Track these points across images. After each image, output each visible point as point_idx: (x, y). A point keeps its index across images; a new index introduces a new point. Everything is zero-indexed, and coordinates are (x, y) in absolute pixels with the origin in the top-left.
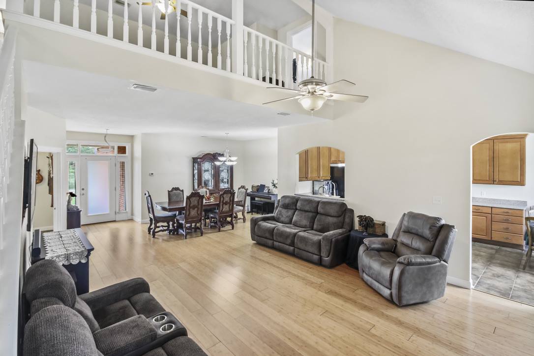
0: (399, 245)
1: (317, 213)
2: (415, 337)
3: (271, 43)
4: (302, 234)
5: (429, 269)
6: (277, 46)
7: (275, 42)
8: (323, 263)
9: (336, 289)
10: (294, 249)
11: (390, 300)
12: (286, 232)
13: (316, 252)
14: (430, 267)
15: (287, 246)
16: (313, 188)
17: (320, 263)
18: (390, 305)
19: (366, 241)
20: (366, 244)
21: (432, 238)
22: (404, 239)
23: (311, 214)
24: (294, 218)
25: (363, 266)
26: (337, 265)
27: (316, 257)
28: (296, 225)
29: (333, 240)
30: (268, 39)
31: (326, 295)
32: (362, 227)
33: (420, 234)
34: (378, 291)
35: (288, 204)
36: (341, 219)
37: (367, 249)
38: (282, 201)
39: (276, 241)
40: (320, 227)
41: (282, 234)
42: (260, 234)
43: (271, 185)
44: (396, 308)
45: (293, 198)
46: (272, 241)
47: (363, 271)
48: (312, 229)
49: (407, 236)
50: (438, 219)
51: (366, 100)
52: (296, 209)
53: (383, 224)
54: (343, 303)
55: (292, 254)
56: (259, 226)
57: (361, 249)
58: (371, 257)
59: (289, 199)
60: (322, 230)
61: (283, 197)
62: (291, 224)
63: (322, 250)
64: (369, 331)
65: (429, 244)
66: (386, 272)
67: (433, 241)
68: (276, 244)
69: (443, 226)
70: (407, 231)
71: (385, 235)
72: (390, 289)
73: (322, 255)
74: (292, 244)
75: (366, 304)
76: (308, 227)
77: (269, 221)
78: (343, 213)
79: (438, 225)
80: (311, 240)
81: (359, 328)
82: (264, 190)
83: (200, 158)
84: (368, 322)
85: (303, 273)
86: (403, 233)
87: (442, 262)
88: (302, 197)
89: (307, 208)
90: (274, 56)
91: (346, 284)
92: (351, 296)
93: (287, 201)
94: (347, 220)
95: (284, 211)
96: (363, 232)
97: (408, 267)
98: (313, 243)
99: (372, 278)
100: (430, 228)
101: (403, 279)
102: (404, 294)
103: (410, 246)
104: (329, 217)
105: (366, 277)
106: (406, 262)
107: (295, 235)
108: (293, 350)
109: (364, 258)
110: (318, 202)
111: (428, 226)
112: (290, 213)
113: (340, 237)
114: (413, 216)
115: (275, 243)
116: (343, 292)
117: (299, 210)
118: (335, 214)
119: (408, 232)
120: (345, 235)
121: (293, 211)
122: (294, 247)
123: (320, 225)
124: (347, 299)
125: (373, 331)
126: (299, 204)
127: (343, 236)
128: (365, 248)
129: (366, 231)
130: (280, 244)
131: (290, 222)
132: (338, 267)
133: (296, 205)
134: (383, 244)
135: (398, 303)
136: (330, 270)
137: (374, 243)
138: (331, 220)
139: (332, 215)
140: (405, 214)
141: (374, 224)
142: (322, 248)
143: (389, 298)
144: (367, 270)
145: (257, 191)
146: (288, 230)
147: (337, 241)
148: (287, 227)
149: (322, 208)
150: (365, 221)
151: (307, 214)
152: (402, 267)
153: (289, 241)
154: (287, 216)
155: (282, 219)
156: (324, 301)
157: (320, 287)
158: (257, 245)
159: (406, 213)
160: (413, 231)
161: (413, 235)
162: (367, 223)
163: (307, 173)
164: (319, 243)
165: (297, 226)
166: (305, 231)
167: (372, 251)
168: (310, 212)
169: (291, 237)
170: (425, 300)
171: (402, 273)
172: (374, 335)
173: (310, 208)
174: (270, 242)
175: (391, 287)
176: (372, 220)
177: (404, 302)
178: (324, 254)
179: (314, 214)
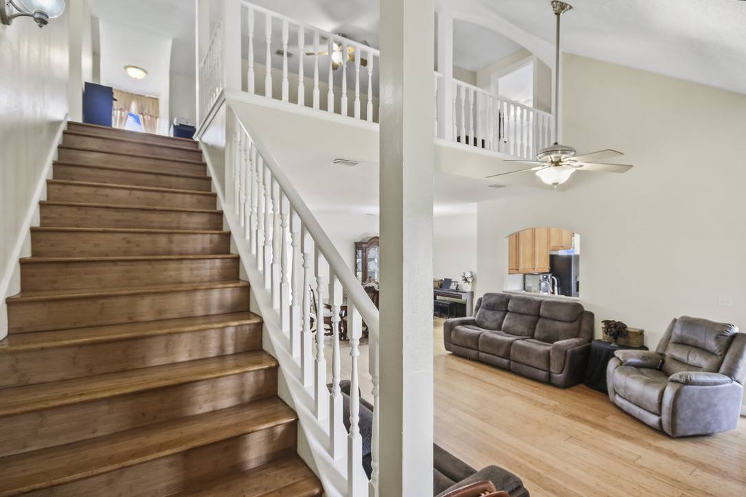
0: (667, 360)
1: (539, 316)
2: (698, 472)
3: (467, 90)
4: (520, 342)
5: (716, 391)
6: (475, 93)
7: (473, 88)
8: (554, 381)
9: (578, 413)
10: (509, 364)
11: (659, 430)
12: (496, 340)
13: (543, 366)
14: (718, 389)
15: (499, 359)
16: (524, 284)
17: (548, 381)
18: (659, 436)
19: (619, 353)
20: (618, 358)
21: (719, 351)
22: (674, 352)
23: (529, 318)
24: (505, 323)
25: (614, 385)
26: (574, 385)
27: (542, 374)
28: (508, 331)
29: (569, 351)
30: (464, 85)
31: (566, 419)
32: (610, 335)
33: (701, 346)
34: (640, 418)
35: (495, 304)
36: (576, 325)
37: (621, 363)
38: (485, 300)
39: (482, 352)
40: (543, 335)
41: (491, 342)
42: (458, 341)
43: (461, 279)
44: (668, 439)
45: (501, 296)
46: (476, 352)
47: (616, 393)
48: (533, 337)
49: (679, 348)
50: (728, 326)
51: (628, 169)
52: (507, 311)
53: (641, 333)
54: (591, 429)
55: (507, 369)
56: (457, 331)
57: (612, 364)
58: (628, 374)
59: (497, 297)
60: (549, 339)
61: (487, 295)
62: (500, 330)
63: (553, 363)
64: (634, 462)
65: (715, 360)
66: (652, 393)
67: (721, 355)
68: (482, 355)
69: (734, 336)
70: (679, 341)
71: (644, 348)
72: (659, 415)
73: (552, 370)
74: (507, 355)
75: (624, 432)
76: (526, 333)
77: (469, 326)
78: (578, 318)
79: (728, 334)
80: (536, 350)
81: (620, 458)
82: (450, 286)
83: (366, 243)
84: (630, 452)
85: (527, 392)
86: (673, 345)
87: (735, 383)
88: (513, 295)
89: (524, 310)
90: (472, 107)
91: (590, 408)
92: (601, 422)
93: (493, 300)
94: (585, 326)
95: (489, 313)
96: (610, 343)
97: (686, 387)
98: (539, 355)
99: (630, 401)
100: (717, 338)
101: (679, 402)
102: (679, 421)
103: (686, 361)
104: (557, 322)
105: (619, 400)
106: (683, 380)
107: (511, 344)
108: (539, 474)
109: (615, 376)
110: (540, 303)
111: (714, 335)
112: (498, 315)
113: (577, 348)
114: (689, 323)
115: (480, 354)
116: (589, 418)
117: (512, 312)
118: (567, 318)
119: (682, 343)
120: (584, 346)
121: (502, 313)
122: (509, 359)
123: (544, 332)
124: (596, 426)
125: (640, 462)
126: (510, 304)
127: (580, 347)
128: (618, 363)
129: (615, 342)
130: (488, 355)
131: (499, 328)
132: (574, 388)
133: (507, 306)
134: (644, 358)
135: (670, 434)
136: (564, 390)
137: (631, 357)
138: (560, 326)
139: (562, 319)
140: (675, 320)
141: (628, 332)
142: (551, 361)
143: (657, 426)
144: (621, 392)
145: (441, 287)
146: (499, 337)
147: (573, 353)
148: (497, 333)
149: (547, 310)
150: (615, 328)
151: (525, 317)
152: (677, 386)
153: (502, 352)
154: (493, 320)
155: (487, 324)
156: (564, 426)
157: (555, 409)
158: (454, 357)
159: (678, 318)
160: (690, 342)
161: (689, 348)
162: (617, 331)
163: (517, 263)
164: (548, 355)
165: (510, 334)
166: (523, 339)
167: (629, 367)
168: (527, 315)
169: (504, 346)
170: (709, 432)
171: (677, 394)
172: (642, 467)
173: (528, 309)
174: (473, 353)
175: (661, 413)
176: (625, 327)
177: (680, 432)
178: (554, 368)
179: (534, 318)
